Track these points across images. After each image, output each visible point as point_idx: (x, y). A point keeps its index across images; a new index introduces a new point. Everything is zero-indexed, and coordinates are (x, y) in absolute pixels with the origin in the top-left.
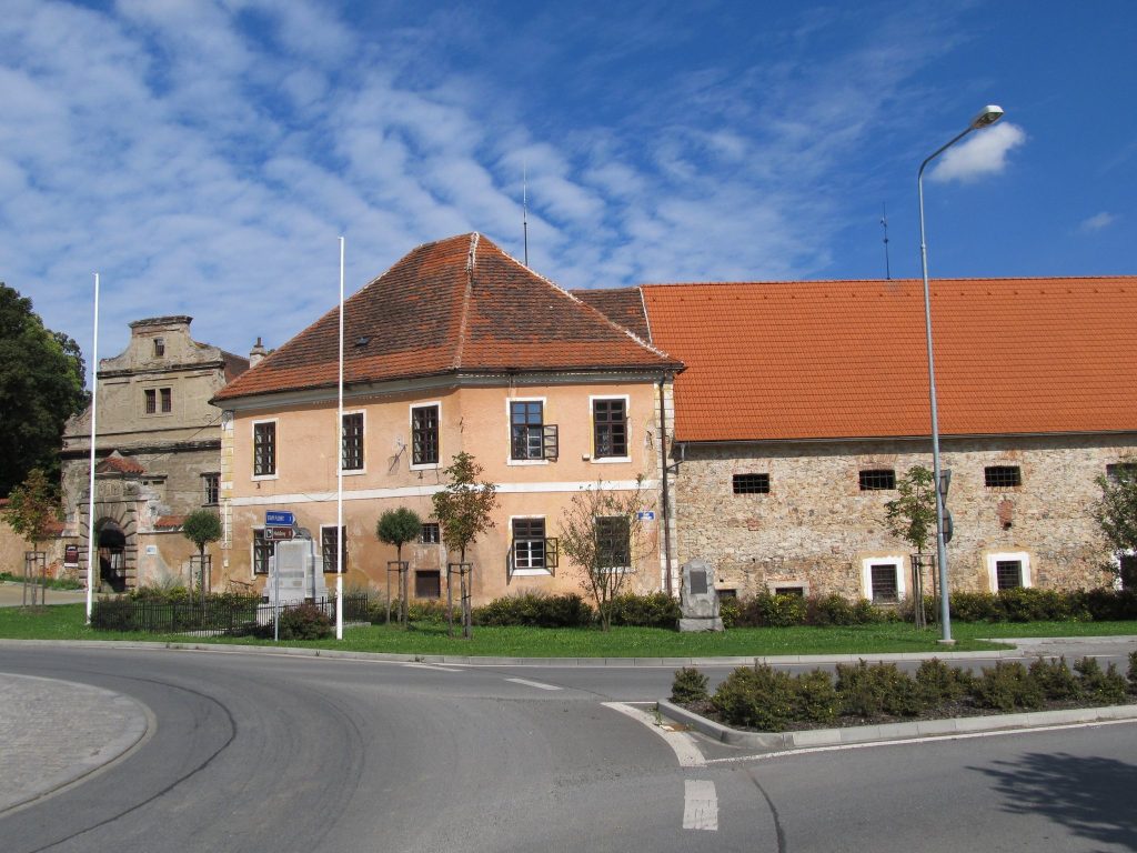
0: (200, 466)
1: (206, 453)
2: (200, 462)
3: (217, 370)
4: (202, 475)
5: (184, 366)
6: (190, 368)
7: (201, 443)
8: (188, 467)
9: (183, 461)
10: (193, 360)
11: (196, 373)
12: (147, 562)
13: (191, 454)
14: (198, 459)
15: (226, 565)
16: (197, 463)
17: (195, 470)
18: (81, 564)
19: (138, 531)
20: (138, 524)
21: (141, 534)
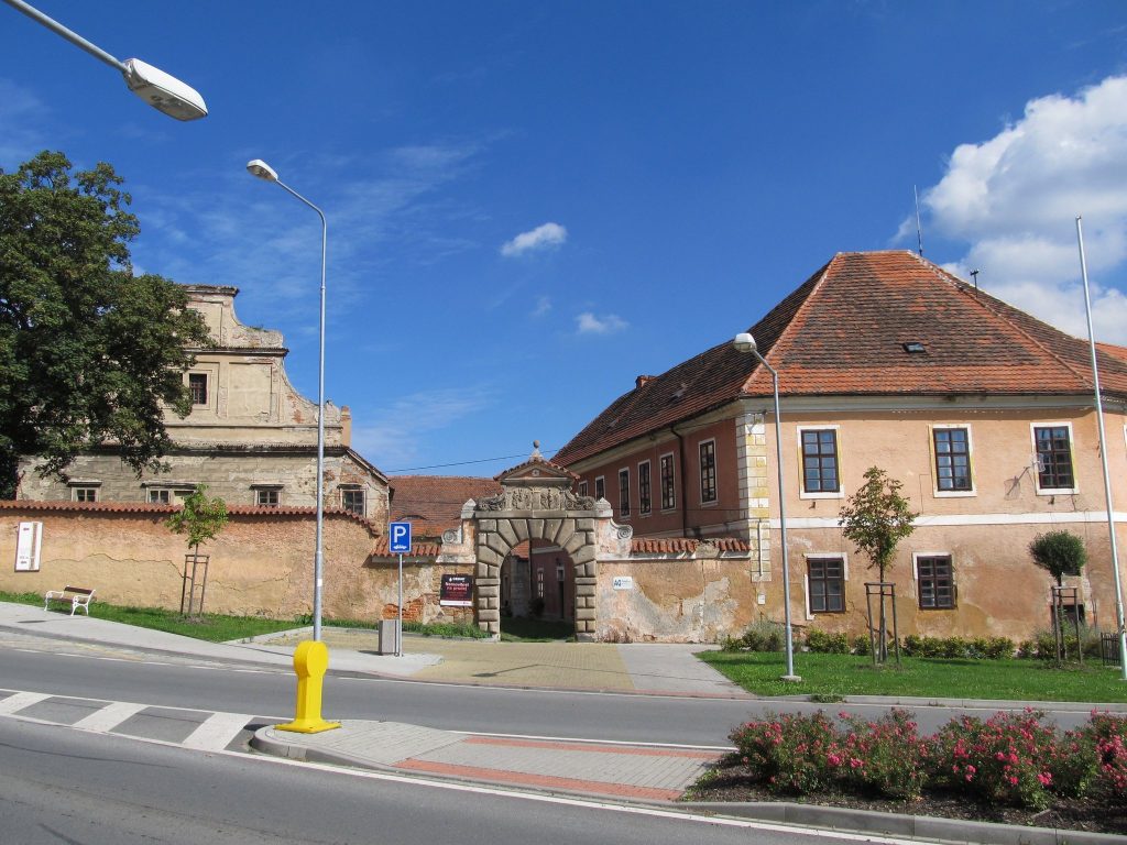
0: (250, 476)
1: (260, 460)
2: (252, 471)
3: (278, 359)
4: (253, 488)
5: (231, 348)
6: (239, 351)
7: (255, 448)
8: (233, 476)
9: (224, 467)
10: (243, 343)
11: (246, 359)
12: (614, 600)
13: (237, 460)
14: (248, 467)
15: (761, 600)
16: (246, 471)
17: (243, 480)
18: (483, 602)
19: (598, 558)
20: (597, 548)
21: (603, 562)
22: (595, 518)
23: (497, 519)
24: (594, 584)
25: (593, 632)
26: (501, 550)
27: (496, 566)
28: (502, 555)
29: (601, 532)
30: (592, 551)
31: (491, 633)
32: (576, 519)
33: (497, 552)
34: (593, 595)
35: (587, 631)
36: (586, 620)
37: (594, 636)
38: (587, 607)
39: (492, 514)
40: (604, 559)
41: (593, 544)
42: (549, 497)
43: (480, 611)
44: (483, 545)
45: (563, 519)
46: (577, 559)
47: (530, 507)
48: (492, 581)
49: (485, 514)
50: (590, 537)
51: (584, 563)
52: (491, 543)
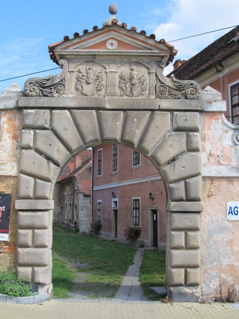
18: (26, 235)
19: (205, 172)
20: (203, 156)
21: (212, 179)
22: (201, 111)
23: (52, 108)
24: (198, 212)
25: (195, 285)
26: (55, 156)
27: (48, 180)
28: (56, 164)
29: (209, 133)
30: (197, 161)
31: (36, 286)
32: (171, 111)
33: (49, 158)
34: (196, 229)
35: (187, 284)
36: (186, 267)
37: (197, 291)
38: (188, 247)
39: (44, 102)
40: (213, 174)
41: (197, 150)
42: (131, 79)
43: (20, 250)
44: (28, 148)
45: (153, 110)
46: (172, 173)
47: (103, 92)
48: (40, 204)
49: (32, 102)
50: (194, 140)
51: (184, 179)
52: (41, 146)
